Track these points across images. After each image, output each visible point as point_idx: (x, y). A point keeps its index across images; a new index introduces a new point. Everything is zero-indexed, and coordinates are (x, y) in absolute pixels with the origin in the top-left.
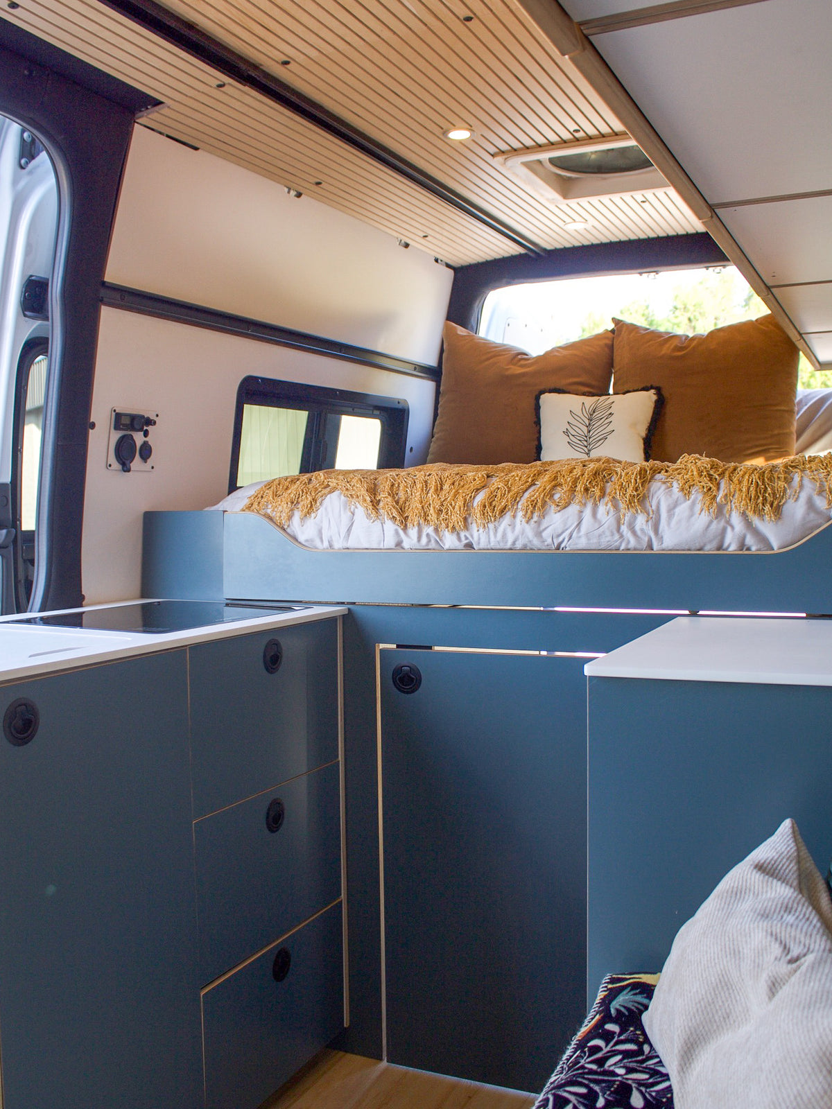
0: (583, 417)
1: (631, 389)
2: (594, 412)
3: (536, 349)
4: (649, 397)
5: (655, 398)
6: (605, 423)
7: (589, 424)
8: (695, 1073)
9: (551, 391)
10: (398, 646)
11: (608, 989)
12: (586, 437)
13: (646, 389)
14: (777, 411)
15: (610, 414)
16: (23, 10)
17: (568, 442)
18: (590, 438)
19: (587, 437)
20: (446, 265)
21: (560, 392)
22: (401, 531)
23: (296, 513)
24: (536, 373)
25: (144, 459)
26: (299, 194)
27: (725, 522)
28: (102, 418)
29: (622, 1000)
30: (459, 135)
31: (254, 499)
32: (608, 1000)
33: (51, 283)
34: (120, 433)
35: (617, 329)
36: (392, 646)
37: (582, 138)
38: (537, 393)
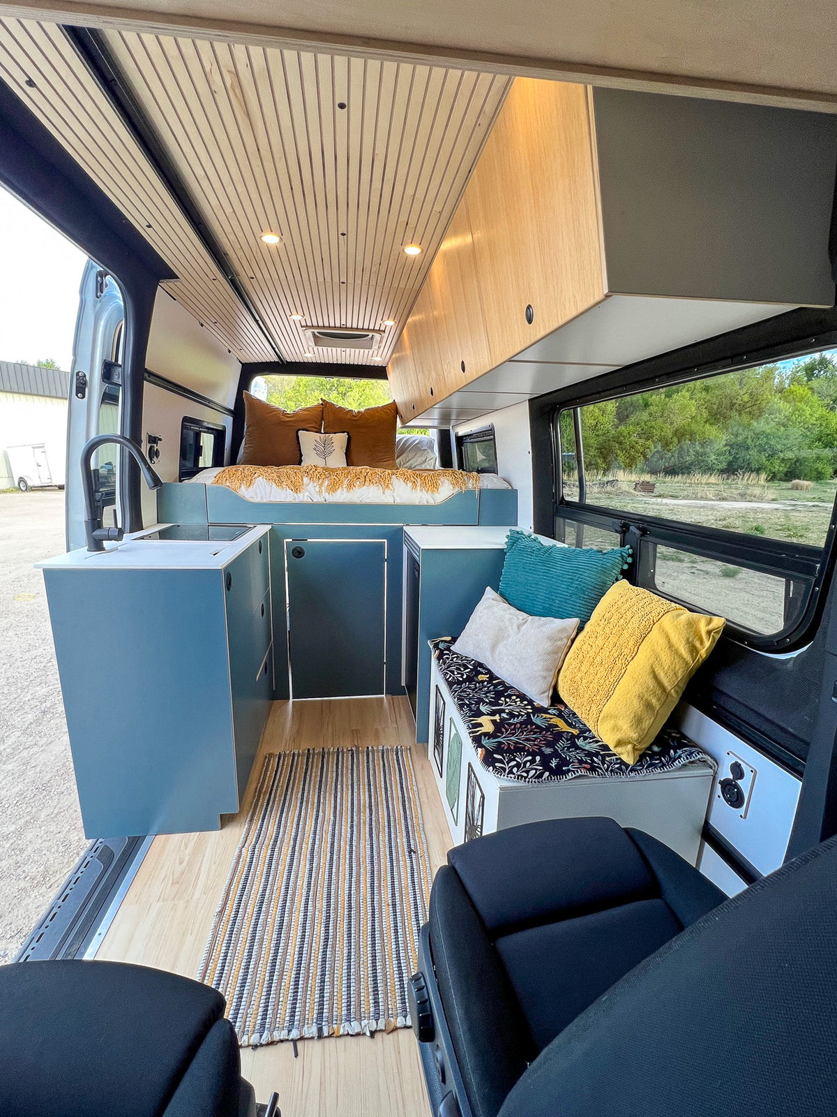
0: (321, 443)
1: (336, 432)
2: (325, 440)
6: (330, 447)
7: (324, 446)
8: (497, 654)
9: (303, 430)
10: (293, 540)
11: (434, 644)
15: (332, 443)
16: (153, 230)
17: (316, 453)
19: (324, 452)
20: (240, 361)
21: (307, 430)
22: (295, 494)
23: (242, 485)
24: (295, 421)
25: (157, 457)
26: (202, 325)
27: (421, 493)
28: (144, 438)
29: (441, 646)
30: (297, 317)
31: (218, 479)
32: (436, 646)
33: (122, 366)
34: (150, 445)
35: (325, 404)
36: (291, 540)
37: (343, 328)
38: (296, 430)
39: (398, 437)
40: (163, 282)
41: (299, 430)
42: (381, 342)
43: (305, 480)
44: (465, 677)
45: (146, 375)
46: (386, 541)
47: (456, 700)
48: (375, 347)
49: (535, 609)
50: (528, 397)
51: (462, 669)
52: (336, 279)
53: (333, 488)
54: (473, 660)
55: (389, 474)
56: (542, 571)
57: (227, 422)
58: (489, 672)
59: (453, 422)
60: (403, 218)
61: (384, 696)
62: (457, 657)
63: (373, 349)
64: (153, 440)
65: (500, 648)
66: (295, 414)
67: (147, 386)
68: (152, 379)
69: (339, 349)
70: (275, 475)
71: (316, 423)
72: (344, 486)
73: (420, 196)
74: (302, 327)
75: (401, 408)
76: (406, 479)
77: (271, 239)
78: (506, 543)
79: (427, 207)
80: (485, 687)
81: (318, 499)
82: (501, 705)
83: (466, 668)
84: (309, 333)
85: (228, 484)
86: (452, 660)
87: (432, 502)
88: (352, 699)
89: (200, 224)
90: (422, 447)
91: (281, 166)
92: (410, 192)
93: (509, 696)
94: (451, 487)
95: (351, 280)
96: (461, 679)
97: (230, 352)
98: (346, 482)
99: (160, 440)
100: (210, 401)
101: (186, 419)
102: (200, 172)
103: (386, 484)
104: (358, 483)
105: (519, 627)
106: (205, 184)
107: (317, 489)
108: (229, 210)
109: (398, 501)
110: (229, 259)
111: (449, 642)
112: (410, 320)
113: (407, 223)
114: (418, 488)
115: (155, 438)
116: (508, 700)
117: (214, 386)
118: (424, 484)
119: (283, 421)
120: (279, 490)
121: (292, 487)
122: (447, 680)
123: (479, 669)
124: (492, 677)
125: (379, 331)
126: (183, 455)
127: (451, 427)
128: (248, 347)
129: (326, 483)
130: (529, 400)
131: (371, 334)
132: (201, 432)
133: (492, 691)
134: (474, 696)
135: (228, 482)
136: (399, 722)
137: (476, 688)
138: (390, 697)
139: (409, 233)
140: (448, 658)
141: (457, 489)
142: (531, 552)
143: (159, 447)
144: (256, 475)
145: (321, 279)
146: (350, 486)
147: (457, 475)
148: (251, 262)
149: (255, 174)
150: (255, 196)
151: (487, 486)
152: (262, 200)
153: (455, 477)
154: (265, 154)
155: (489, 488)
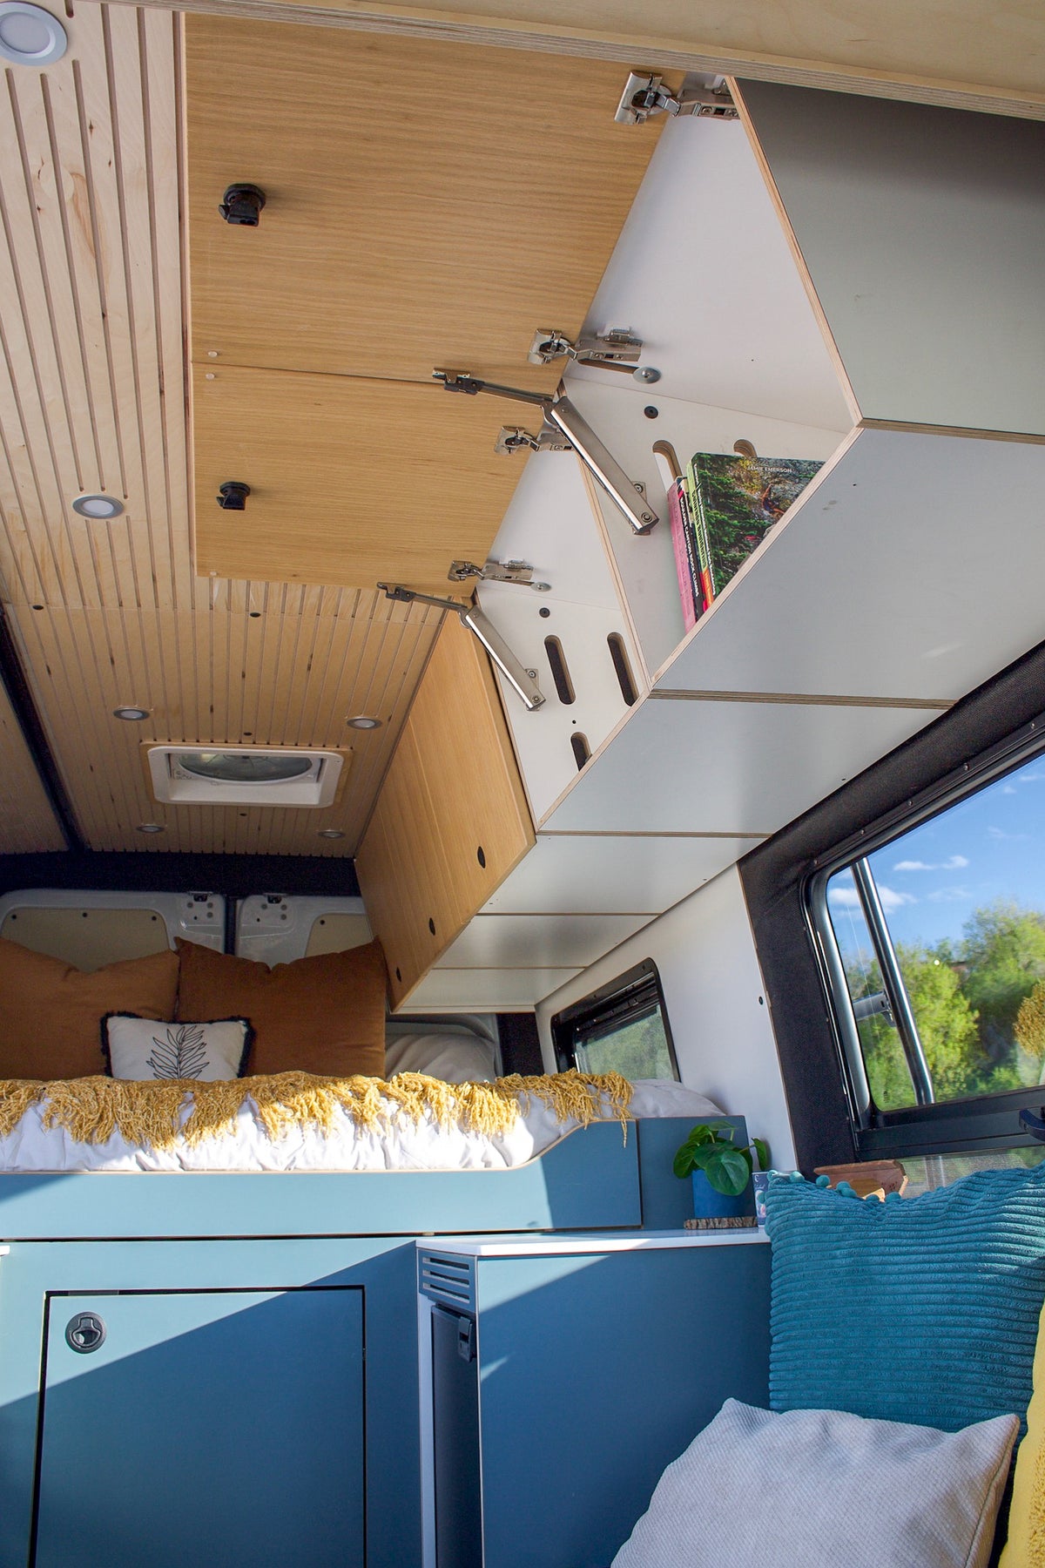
0: (170, 1046)
1: (215, 1019)
2: (183, 1041)
4: (240, 1029)
5: (244, 1030)
6: (198, 1053)
7: (179, 1054)
9: (121, 1014)
12: (177, 1069)
13: (234, 1019)
14: (372, 1052)
15: (203, 1044)
17: (154, 1074)
18: (181, 1070)
21: (133, 1017)
35: (186, 949)
38: (103, 1015)
41: (110, 1015)
52: (239, 606)
87: (499, 1162)
94: (552, 1115)
95: (274, 608)
108: (15, 442)
130: (741, 862)
141: (569, 1122)
145: (203, 607)
147: (565, 1082)
148: (43, 568)
149: (90, 364)
150: (79, 409)
151: (656, 1111)
152: (92, 419)
153: (563, 1090)
154: (118, 321)
155: (663, 1116)
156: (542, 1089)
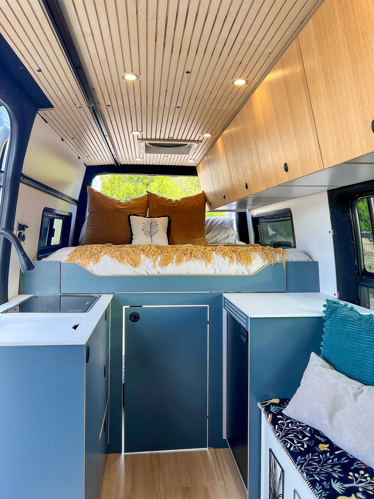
0: (148, 225)
2: (151, 223)
3: (123, 200)
4: (166, 219)
5: (168, 219)
6: (156, 227)
7: (151, 227)
8: (335, 422)
9: (134, 215)
10: (130, 307)
11: (264, 407)
13: (165, 216)
15: (157, 224)
16: (42, 73)
17: (144, 233)
19: (150, 232)
20: (85, 165)
21: (137, 216)
22: (134, 268)
23: (91, 262)
24: (127, 209)
25: (23, 241)
26: (63, 140)
27: (237, 266)
28: (16, 226)
29: (273, 409)
30: (136, 133)
31: (71, 257)
32: (267, 409)
33: (5, 173)
34: (19, 231)
35: (150, 195)
36: (129, 307)
37: (170, 140)
38: (128, 215)
39: (207, 218)
40: (41, 110)
41: (131, 215)
42: (197, 149)
43: (143, 257)
44: (306, 446)
45: (22, 178)
46: (208, 306)
47: (305, 475)
48: (192, 152)
49: (365, 377)
50: (326, 189)
51: (301, 437)
52: (173, 105)
53: (165, 263)
54: (308, 426)
55: (210, 251)
56: (367, 340)
57: (73, 209)
58: (328, 441)
59: (248, 207)
60: (239, 59)
61: (207, 449)
62: (292, 423)
63: (189, 155)
64: (22, 227)
65: (338, 416)
66: (127, 203)
67: (21, 186)
68: (26, 181)
69: (163, 155)
70: (118, 253)
71: (142, 209)
72: (174, 261)
73: (257, 42)
74: (138, 139)
75: (209, 197)
76: (224, 255)
77: (130, 77)
78: (324, 312)
79: (261, 49)
80: (329, 459)
81: (154, 272)
82: (351, 481)
83: (304, 436)
84: (143, 144)
85: (79, 261)
86: (288, 426)
87: (246, 273)
88: (179, 452)
89: (80, 68)
90: (225, 226)
91: (152, 24)
92: (249, 39)
93: (357, 471)
94: (262, 260)
95: (185, 105)
96: (303, 449)
97: (79, 158)
98: (175, 257)
99: (27, 227)
100: (63, 195)
101: (46, 210)
102: (87, 30)
103: (208, 259)
104: (185, 258)
105: (356, 396)
106: (89, 39)
107: (152, 264)
108: (103, 57)
109: (218, 273)
110: (95, 93)
111: (278, 405)
112: (225, 132)
113: (241, 63)
114: (235, 262)
115: (24, 226)
116: (356, 475)
117: (65, 184)
118: (239, 259)
119: (118, 209)
120: (120, 265)
121: (132, 263)
122: (288, 449)
123: (317, 437)
124: (333, 448)
125: (198, 141)
126: (41, 237)
127: (247, 210)
128: (94, 154)
129: (159, 258)
130: (328, 191)
131: (189, 144)
132: (54, 218)
133: (338, 464)
134: (321, 470)
135: (78, 259)
136: (225, 478)
137: (320, 461)
138: (212, 449)
139: (241, 70)
140: (283, 424)
141: (267, 262)
142: (352, 321)
143: (26, 233)
144: (102, 253)
145: (162, 105)
146: (179, 261)
147: (266, 250)
148: (111, 94)
149: (130, 31)
150: (126, 46)
151: (292, 259)
152: (130, 49)
153: (265, 252)
154: (142, 15)
155: (294, 261)
156: (259, 252)
